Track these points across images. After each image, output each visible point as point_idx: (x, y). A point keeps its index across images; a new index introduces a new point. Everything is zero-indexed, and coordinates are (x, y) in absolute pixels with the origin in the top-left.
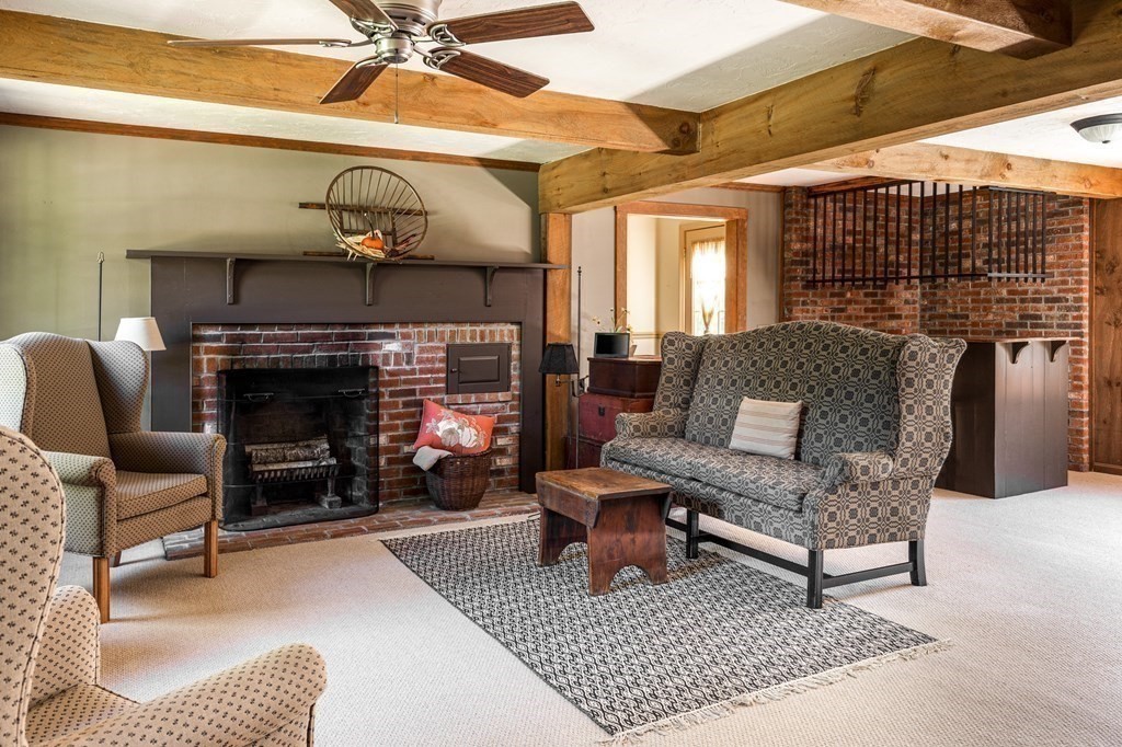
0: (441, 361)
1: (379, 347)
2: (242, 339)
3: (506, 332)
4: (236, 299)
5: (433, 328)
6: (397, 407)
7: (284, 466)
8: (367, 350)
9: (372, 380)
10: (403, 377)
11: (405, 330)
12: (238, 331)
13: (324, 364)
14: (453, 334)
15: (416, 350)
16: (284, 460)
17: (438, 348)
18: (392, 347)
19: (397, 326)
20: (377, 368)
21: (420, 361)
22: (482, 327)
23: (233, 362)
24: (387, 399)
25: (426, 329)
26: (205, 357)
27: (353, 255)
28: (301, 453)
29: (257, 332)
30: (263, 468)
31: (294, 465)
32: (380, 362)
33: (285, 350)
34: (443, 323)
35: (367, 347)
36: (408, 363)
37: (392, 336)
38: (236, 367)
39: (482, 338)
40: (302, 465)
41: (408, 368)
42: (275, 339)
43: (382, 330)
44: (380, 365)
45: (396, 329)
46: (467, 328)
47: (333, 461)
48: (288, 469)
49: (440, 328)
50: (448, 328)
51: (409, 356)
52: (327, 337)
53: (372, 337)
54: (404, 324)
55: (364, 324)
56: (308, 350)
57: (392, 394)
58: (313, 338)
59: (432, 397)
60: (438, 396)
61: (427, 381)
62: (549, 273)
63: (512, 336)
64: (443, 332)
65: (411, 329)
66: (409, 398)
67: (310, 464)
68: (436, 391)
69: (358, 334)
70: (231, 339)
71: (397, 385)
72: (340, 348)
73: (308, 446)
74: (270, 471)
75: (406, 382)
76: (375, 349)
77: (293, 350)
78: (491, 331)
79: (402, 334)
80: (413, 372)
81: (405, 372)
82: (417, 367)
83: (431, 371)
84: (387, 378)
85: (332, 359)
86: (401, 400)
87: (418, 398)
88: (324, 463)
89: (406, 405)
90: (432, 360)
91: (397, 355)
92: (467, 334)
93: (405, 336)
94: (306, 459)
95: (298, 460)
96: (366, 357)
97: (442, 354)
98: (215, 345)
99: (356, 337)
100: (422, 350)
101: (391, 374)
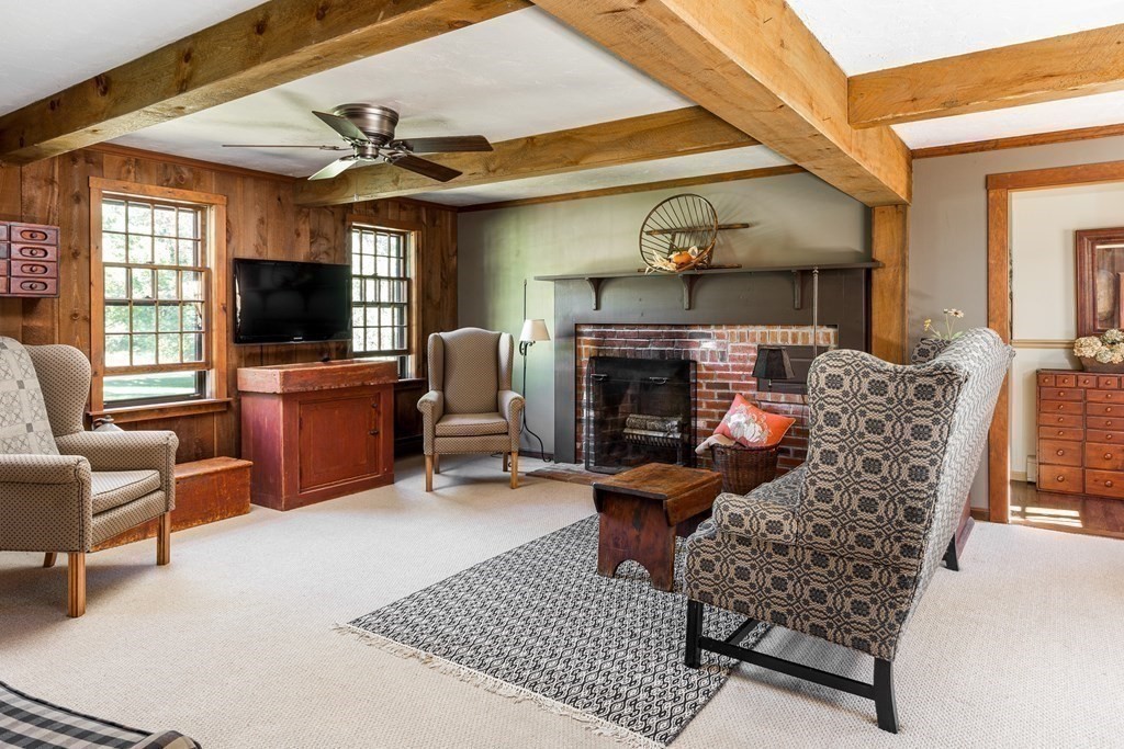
0: (751, 360)
1: (699, 345)
2: (603, 335)
3: (821, 335)
4: (598, 307)
5: (744, 330)
6: (713, 397)
7: (643, 433)
8: (688, 347)
9: (692, 372)
10: (718, 372)
11: (719, 331)
12: (602, 330)
13: (657, 356)
14: (764, 335)
15: (729, 349)
16: (646, 429)
17: (750, 348)
18: (709, 345)
19: (712, 327)
20: (695, 362)
21: (733, 359)
22: (794, 330)
23: (599, 351)
24: (704, 389)
25: (738, 330)
26: (584, 347)
27: (650, 270)
28: (657, 425)
29: (613, 330)
30: (630, 431)
31: (650, 434)
32: (698, 358)
33: (631, 344)
34: (755, 325)
35: (688, 345)
36: (722, 360)
37: (708, 336)
38: (601, 355)
39: (794, 340)
40: (656, 434)
41: (722, 364)
42: (623, 335)
43: (701, 331)
44: (698, 360)
45: (712, 330)
46: (778, 330)
47: (678, 436)
48: (645, 436)
49: (751, 329)
50: (759, 330)
51: (723, 353)
52: (658, 335)
53: (692, 336)
54: (719, 325)
55: (686, 325)
56: (646, 345)
57: (709, 386)
58: (648, 336)
59: (744, 393)
60: (750, 392)
61: (739, 377)
62: (874, 273)
63: (829, 340)
64: (754, 334)
65: (724, 330)
66: (723, 391)
67: (661, 435)
68: (748, 387)
69: (681, 333)
70: (599, 335)
71: (712, 379)
72: (667, 344)
73: (663, 421)
74: (633, 434)
75: (720, 376)
76: (694, 346)
77: (635, 345)
78: (803, 334)
79: (717, 334)
80: (726, 368)
81: (720, 368)
82: (730, 364)
83: (743, 369)
84: (704, 371)
85: (662, 353)
86: (716, 392)
87: (731, 391)
88: (671, 436)
89: (721, 396)
90: (743, 359)
91: (712, 352)
92: (778, 336)
93: (720, 336)
94: (660, 430)
95: (654, 430)
96: (687, 352)
97: (754, 354)
98: (589, 338)
99: (680, 335)
100: (735, 349)
101: (708, 368)
